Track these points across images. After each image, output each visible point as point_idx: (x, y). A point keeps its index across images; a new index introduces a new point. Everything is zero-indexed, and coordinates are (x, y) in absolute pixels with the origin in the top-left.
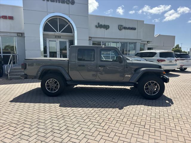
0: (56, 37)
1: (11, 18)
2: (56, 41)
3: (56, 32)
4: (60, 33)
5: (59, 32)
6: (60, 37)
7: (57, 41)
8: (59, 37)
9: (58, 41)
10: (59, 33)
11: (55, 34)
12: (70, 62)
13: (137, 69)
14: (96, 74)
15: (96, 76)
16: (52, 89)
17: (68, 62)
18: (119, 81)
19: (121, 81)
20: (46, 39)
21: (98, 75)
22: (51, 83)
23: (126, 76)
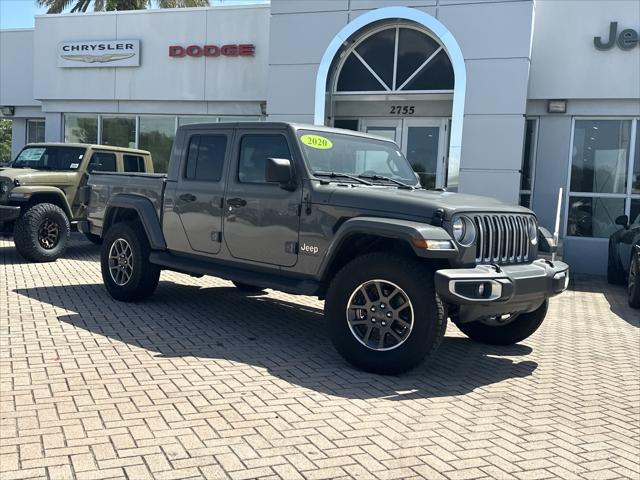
0: (396, 110)
1: (247, 50)
2: (394, 129)
4: (399, 91)
5: (396, 89)
6: (411, 108)
7: (399, 129)
8: (408, 110)
9: (405, 124)
10: (394, 92)
11: (391, 98)
12: (168, 183)
13: (343, 220)
14: (220, 234)
15: (220, 240)
16: (121, 272)
17: (165, 183)
18: (283, 268)
19: (288, 269)
20: (357, 121)
21: (225, 236)
22: (120, 252)
23: (305, 248)
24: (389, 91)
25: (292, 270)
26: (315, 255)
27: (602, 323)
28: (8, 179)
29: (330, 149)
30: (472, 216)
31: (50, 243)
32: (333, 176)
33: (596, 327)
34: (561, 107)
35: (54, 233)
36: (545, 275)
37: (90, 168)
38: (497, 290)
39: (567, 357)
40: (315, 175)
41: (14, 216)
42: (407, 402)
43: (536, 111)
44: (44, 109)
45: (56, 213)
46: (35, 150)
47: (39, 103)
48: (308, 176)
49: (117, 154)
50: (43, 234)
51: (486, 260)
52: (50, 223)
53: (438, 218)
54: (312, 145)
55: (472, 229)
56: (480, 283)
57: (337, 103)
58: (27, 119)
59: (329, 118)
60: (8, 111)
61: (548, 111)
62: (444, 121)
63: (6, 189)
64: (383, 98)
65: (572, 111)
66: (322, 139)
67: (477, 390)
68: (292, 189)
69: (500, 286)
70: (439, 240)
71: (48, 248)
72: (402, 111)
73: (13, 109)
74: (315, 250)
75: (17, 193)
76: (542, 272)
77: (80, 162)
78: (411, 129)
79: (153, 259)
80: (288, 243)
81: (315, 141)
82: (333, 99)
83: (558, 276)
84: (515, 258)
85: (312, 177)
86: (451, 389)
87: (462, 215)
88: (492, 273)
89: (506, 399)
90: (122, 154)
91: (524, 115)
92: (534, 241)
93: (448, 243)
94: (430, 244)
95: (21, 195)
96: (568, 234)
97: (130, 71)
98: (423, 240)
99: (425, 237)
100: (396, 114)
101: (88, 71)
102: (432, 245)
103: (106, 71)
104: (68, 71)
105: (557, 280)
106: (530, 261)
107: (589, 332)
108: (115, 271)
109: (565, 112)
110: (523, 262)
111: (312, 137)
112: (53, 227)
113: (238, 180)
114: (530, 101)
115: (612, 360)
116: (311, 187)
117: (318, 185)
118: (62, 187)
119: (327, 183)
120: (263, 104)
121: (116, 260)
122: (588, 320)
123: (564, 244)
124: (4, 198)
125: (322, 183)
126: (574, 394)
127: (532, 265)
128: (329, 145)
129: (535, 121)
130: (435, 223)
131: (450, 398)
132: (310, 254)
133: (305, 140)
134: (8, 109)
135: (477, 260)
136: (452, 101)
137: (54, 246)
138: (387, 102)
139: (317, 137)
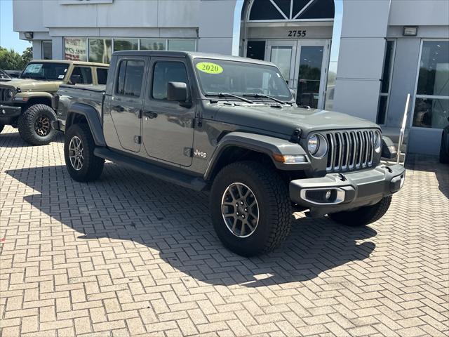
0: (293, 34)
2: (291, 47)
3: (284, 19)
4: (294, 20)
5: (292, 18)
6: (304, 32)
7: (294, 48)
8: (301, 33)
9: (298, 45)
10: (291, 20)
11: (289, 25)
12: (106, 97)
13: (225, 133)
14: (140, 138)
15: (140, 142)
16: (77, 161)
17: (104, 97)
18: (182, 167)
19: (186, 168)
20: (264, 42)
21: (144, 139)
22: (76, 146)
23: (197, 153)
24: (287, 20)
25: (188, 168)
26: (205, 159)
27: (431, 203)
28: (13, 87)
29: (221, 74)
30: (325, 134)
31: (44, 132)
32: (221, 96)
33: (426, 206)
34: (413, 31)
35: (47, 125)
36: (384, 179)
37: (72, 78)
38: (341, 196)
39: (399, 237)
40: (206, 96)
41: (17, 114)
42: (261, 289)
43: (394, 34)
44: (51, 34)
45: (47, 111)
46: (35, 65)
47: (48, 30)
48: (200, 97)
49: (92, 67)
50: (39, 126)
51: (336, 168)
52: (43, 118)
53: (296, 136)
54: (206, 71)
55: (324, 145)
56: (328, 190)
57: (250, 29)
58: (42, 41)
59: (244, 40)
60: (28, 35)
61: (404, 34)
62: (327, 42)
63: (11, 94)
64: (283, 25)
65: (421, 34)
66: (215, 65)
67: (322, 275)
68: (189, 107)
69: (343, 193)
70: (295, 155)
71: (42, 136)
72: (297, 34)
73: (32, 34)
74: (204, 155)
75: (19, 97)
76: (382, 177)
77: (65, 74)
78: (303, 48)
79: (97, 153)
80: (186, 148)
81: (208, 68)
82: (246, 26)
83: (394, 180)
84: (361, 165)
85: (203, 97)
86: (300, 272)
87: (317, 133)
88: (338, 181)
89: (344, 284)
90: (96, 68)
91: (385, 38)
92: (378, 150)
93: (302, 157)
94: (286, 158)
95: (22, 99)
96: (413, 125)
97: (107, 6)
98: (282, 156)
99: (283, 153)
100: (292, 36)
101: (80, 7)
102: (289, 160)
103: (90, 6)
104: (65, 7)
105: (393, 183)
106: (374, 166)
107: (420, 211)
108: (73, 159)
109: (416, 35)
110: (367, 168)
111: (206, 64)
112: (46, 120)
113: (152, 97)
114: (390, 27)
115: (435, 240)
116: (202, 105)
117: (207, 104)
118: (52, 93)
119: (216, 102)
120: (197, 30)
121: (74, 151)
122: (420, 199)
123: (409, 134)
124: (10, 101)
125: (212, 102)
126: (400, 279)
127: (374, 170)
128: (220, 70)
129: (394, 42)
130: (293, 141)
131: (297, 284)
132: (201, 158)
133: (200, 66)
134: (29, 34)
135: (328, 169)
136: (333, 27)
137: (47, 134)
138: (285, 28)
139: (210, 64)
